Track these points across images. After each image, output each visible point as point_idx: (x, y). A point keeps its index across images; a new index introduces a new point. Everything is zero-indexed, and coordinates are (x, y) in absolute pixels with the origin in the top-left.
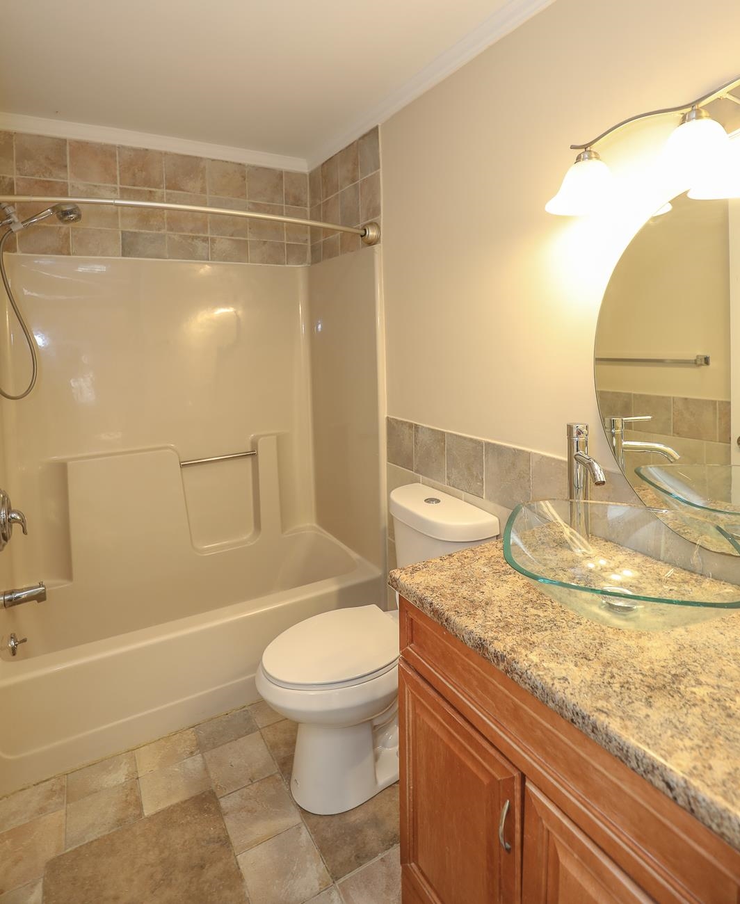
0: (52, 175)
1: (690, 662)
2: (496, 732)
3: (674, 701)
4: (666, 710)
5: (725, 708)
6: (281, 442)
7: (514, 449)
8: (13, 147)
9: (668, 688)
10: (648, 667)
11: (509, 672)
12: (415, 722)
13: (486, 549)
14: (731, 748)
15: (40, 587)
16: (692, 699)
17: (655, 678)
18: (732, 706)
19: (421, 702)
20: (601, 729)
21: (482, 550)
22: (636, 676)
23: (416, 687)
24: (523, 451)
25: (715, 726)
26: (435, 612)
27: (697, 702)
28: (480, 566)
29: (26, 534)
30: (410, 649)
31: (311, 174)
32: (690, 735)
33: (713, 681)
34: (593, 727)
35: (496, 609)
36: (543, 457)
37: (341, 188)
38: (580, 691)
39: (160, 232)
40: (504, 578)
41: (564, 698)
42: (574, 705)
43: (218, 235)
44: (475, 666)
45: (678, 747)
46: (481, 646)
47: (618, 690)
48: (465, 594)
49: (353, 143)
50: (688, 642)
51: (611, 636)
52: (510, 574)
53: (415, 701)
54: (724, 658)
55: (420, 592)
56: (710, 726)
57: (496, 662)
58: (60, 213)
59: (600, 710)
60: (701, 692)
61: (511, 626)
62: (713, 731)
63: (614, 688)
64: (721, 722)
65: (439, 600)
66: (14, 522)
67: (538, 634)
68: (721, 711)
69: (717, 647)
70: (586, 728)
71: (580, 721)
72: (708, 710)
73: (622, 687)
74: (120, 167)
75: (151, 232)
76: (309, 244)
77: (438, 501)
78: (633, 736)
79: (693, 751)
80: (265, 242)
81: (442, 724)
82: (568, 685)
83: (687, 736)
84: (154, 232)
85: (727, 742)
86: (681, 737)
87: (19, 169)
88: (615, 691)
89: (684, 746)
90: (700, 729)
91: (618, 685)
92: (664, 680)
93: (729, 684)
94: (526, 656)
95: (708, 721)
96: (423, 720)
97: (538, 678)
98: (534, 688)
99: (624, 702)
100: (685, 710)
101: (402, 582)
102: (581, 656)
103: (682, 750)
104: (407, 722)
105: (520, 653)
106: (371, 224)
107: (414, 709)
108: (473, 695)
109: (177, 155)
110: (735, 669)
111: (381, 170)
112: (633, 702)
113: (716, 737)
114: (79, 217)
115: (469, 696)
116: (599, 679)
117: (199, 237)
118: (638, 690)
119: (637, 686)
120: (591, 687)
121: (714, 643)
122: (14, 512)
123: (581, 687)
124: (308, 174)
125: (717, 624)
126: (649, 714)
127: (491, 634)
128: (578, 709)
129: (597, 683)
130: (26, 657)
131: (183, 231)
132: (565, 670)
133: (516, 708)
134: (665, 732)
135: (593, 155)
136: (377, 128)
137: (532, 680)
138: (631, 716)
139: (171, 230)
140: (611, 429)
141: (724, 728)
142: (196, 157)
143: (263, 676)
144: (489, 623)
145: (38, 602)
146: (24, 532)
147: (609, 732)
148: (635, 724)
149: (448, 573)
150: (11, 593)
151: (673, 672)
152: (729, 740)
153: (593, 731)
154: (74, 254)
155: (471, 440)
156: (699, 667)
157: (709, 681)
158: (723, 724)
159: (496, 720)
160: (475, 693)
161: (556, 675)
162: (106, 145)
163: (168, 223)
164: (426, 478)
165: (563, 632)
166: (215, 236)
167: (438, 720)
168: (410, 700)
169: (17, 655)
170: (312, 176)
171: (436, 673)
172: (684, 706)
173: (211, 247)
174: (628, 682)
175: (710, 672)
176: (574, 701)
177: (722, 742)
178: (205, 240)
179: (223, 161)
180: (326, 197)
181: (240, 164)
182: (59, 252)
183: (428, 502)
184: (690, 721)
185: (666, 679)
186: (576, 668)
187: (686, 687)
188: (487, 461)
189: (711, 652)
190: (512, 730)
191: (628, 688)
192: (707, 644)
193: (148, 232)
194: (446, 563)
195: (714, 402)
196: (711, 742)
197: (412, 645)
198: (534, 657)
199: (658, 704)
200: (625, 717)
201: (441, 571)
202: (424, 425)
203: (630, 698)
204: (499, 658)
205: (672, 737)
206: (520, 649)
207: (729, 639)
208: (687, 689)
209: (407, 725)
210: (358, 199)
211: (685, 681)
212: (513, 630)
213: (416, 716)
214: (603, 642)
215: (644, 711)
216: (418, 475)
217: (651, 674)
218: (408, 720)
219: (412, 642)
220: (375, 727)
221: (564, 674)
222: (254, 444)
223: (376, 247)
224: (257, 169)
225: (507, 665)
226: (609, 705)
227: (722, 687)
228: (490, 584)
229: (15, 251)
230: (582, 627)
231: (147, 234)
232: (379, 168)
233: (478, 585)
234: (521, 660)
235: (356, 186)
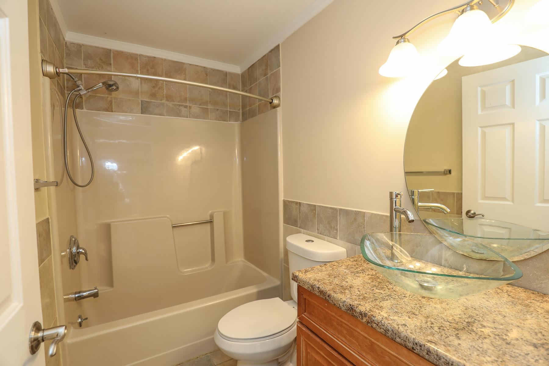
0: (103, 68)
1: (474, 315)
2: (359, 359)
3: (472, 336)
4: (470, 341)
5: (504, 340)
6: (226, 215)
7: (356, 211)
8: (81, 52)
9: (467, 329)
10: (451, 318)
11: (369, 323)
12: (307, 356)
13: (344, 262)
14: (516, 361)
15: (95, 289)
16: (482, 335)
17: (457, 324)
18: (507, 338)
19: (310, 345)
20: (433, 352)
21: (343, 262)
22: (446, 323)
23: (308, 337)
24: (361, 212)
25: (501, 349)
26: (321, 292)
27: (486, 336)
28: (342, 269)
29: (88, 261)
30: (304, 316)
31: (242, 74)
32: (488, 354)
33: (492, 325)
34: (428, 351)
35: (356, 290)
36: (372, 214)
37: (259, 80)
38: (416, 331)
39: (162, 102)
40: (357, 275)
41: (407, 336)
42: (414, 339)
43: (193, 104)
44: (345, 322)
45: (483, 361)
46: (351, 309)
47: (438, 330)
48: (337, 282)
49: (265, 56)
50: (470, 305)
51: (425, 303)
52: (360, 273)
53: (307, 345)
54: (493, 313)
55: (311, 282)
56: (499, 349)
57: (361, 317)
58: (107, 86)
59: (430, 341)
60: (486, 331)
61: (367, 298)
62: (501, 352)
63: (435, 330)
64: (504, 347)
65: (323, 285)
66: (81, 254)
67: (383, 302)
68: (502, 341)
69: (487, 308)
70: (423, 352)
71: (419, 348)
72: (494, 341)
73: (439, 329)
74: (140, 66)
75: (157, 101)
76: (241, 111)
77: (313, 241)
78: (454, 355)
79: (493, 364)
80: (218, 110)
81: (323, 357)
82: (408, 328)
83: (486, 355)
84: (159, 101)
85: (512, 358)
86: (483, 355)
87: (85, 64)
88: (436, 331)
89: (487, 360)
90: (493, 351)
91: (437, 328)
92: (463, 325)
93: (501, 327)
94: (379, 313)
95: (496, 346)
96: (312, 355)
97: (389, 325)
98: (387, 331)
99: (443, 337)
100: (480, 341)
101: (300, 277)
102: (411, 313)
103: (486, 363)
104: (302, 357)
105: (375, 312)
106: (276, 97)
107: (306, 349)
108: (344, 339)
109: (172, 61)
110: (501, 319)
111: (281, 68)
112: (448, 337)
113: (504, 355)
114: (118, 88)
115: (341, 340)
116: (425, 325)
117: (182, 105)
118: (449, 330)
119: (448, 328)
120: (421, 329)
121: (485, 306)
122: (81, 248)
123: (415, 329)
124: (240, 74)
125: (483, 296)
126: (460, 343)
127: (356, 302)
128: (416, 341)
129: (424, 327)
130: (87, 326)
131: (174, 102)
132: (404, 320)
133: (372, 344)
134: (473, 353)
135: (406, 40)
136: (279, 45)
137: (385, 326)
138: (449, 344)
139: (168, 100)
140: (412, 196)
141: (507, 350)
142: (181, 62)
143: (219, 336)
144: (354, 297)
145: (94, 298)
146: (87, 259)
147: (439, 353)
148: (454, 349)
149: (326, 273)
150: (79, 293)
151: (467, 321)
152: (513, 357)
153: (427, 354)
154: (115, 112)
155: (331, 208)
156: (481, 318)
157: (489, 325)
158: (506, 348)
159: (359, 352)
160: (345, 338)
161: (399, 323)
162: (133, 54)
163: (166, 97)
164: (304, 230)
165: (397, 301)
166: (191, 105)
167: (321, 355)
168: (304, 344)
169: (82, 327)
170: (243, 75)
171: (320, 328)
172: (479, 338)
173: (189, 111)
174: (442, 326)
175: (487, 320)
176: (413, 337)
177: (509, 358)
178: (186, 107)
179: (196, 65)
180: (251, 85)
181: (205, 67)
182: (107, 110)
183: (308, 242)
184: (485, 346)
185: (464, 324)
186: (409, 319)
187: (477, 329)
188: (340, 219)
189: (484, 310)
190: (369, 357)
191: (443, 330)
192: (481, 306)
193: (155, 101)
194: (323, 268)
195: (453, 194)
196: (503, 358)
197: (305, 313)
198: (384, 314)
199: (464, 338)
200: (447, 345)
201: (321, 272)
202: (304, 202)
203: (446, 334)
204: (363, 315)
205: (478, 355)
206: (375, 310)
207: (492, 304)
208: (478, 330)
209: (302, 359)
210: (268, 85)
211: (475, 325)
212: (369, 300)
213: (307, 353)
214: (421, 306)
215: (456, 342)
216: (301, 229)
217: (454, 322)
218: (303, 356)
219: (305, 312)
220: (279, 363)
221: (404, 323)
222: (212, 216)
223: (278, 109)
224: (214, 70)
225: (368, 319)
226: (434, 338)
227: (498, 328)
228: (350, 278)
229: (83, 109)
230: (407, 298)
231: (155, 102)
232: (280, 67)
233: (344, 278)
234: (377, 315)
235: (267, 78)
